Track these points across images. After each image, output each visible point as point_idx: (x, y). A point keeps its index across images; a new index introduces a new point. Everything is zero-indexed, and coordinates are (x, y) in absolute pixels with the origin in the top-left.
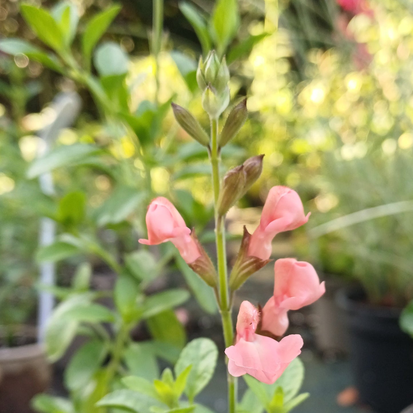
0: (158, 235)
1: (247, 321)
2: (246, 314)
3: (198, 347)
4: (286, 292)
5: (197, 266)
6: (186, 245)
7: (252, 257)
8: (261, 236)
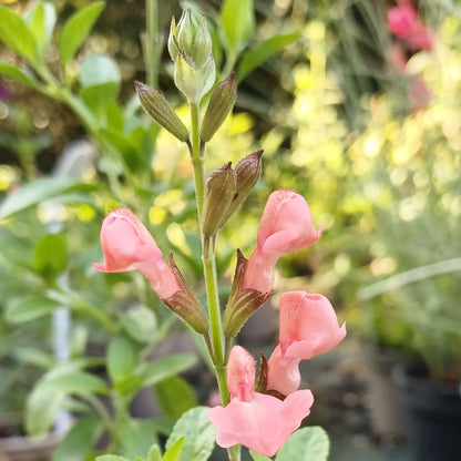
0: (115, 257)
1: (239, 372)
2: (237, 364)
3: (196, 417)
4: (295, 336)
5: (176, 303)
6: (159, 274)
7: (249, 290)
8: (260, 261)
